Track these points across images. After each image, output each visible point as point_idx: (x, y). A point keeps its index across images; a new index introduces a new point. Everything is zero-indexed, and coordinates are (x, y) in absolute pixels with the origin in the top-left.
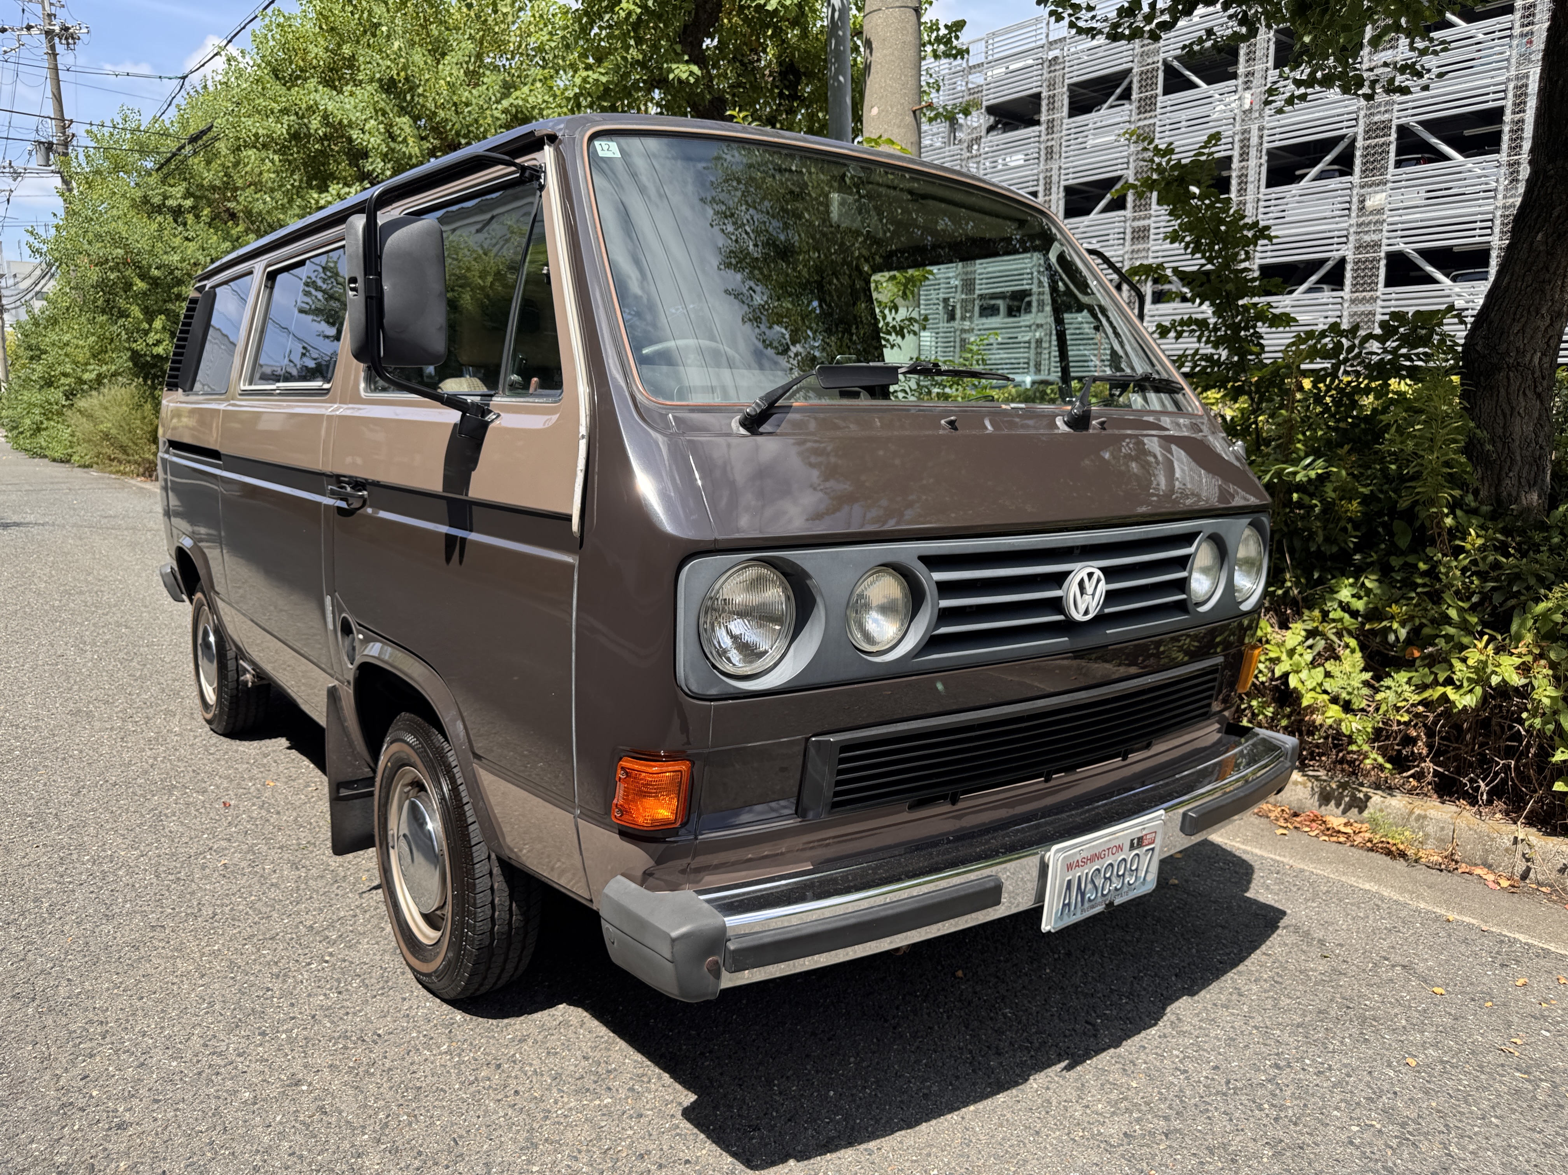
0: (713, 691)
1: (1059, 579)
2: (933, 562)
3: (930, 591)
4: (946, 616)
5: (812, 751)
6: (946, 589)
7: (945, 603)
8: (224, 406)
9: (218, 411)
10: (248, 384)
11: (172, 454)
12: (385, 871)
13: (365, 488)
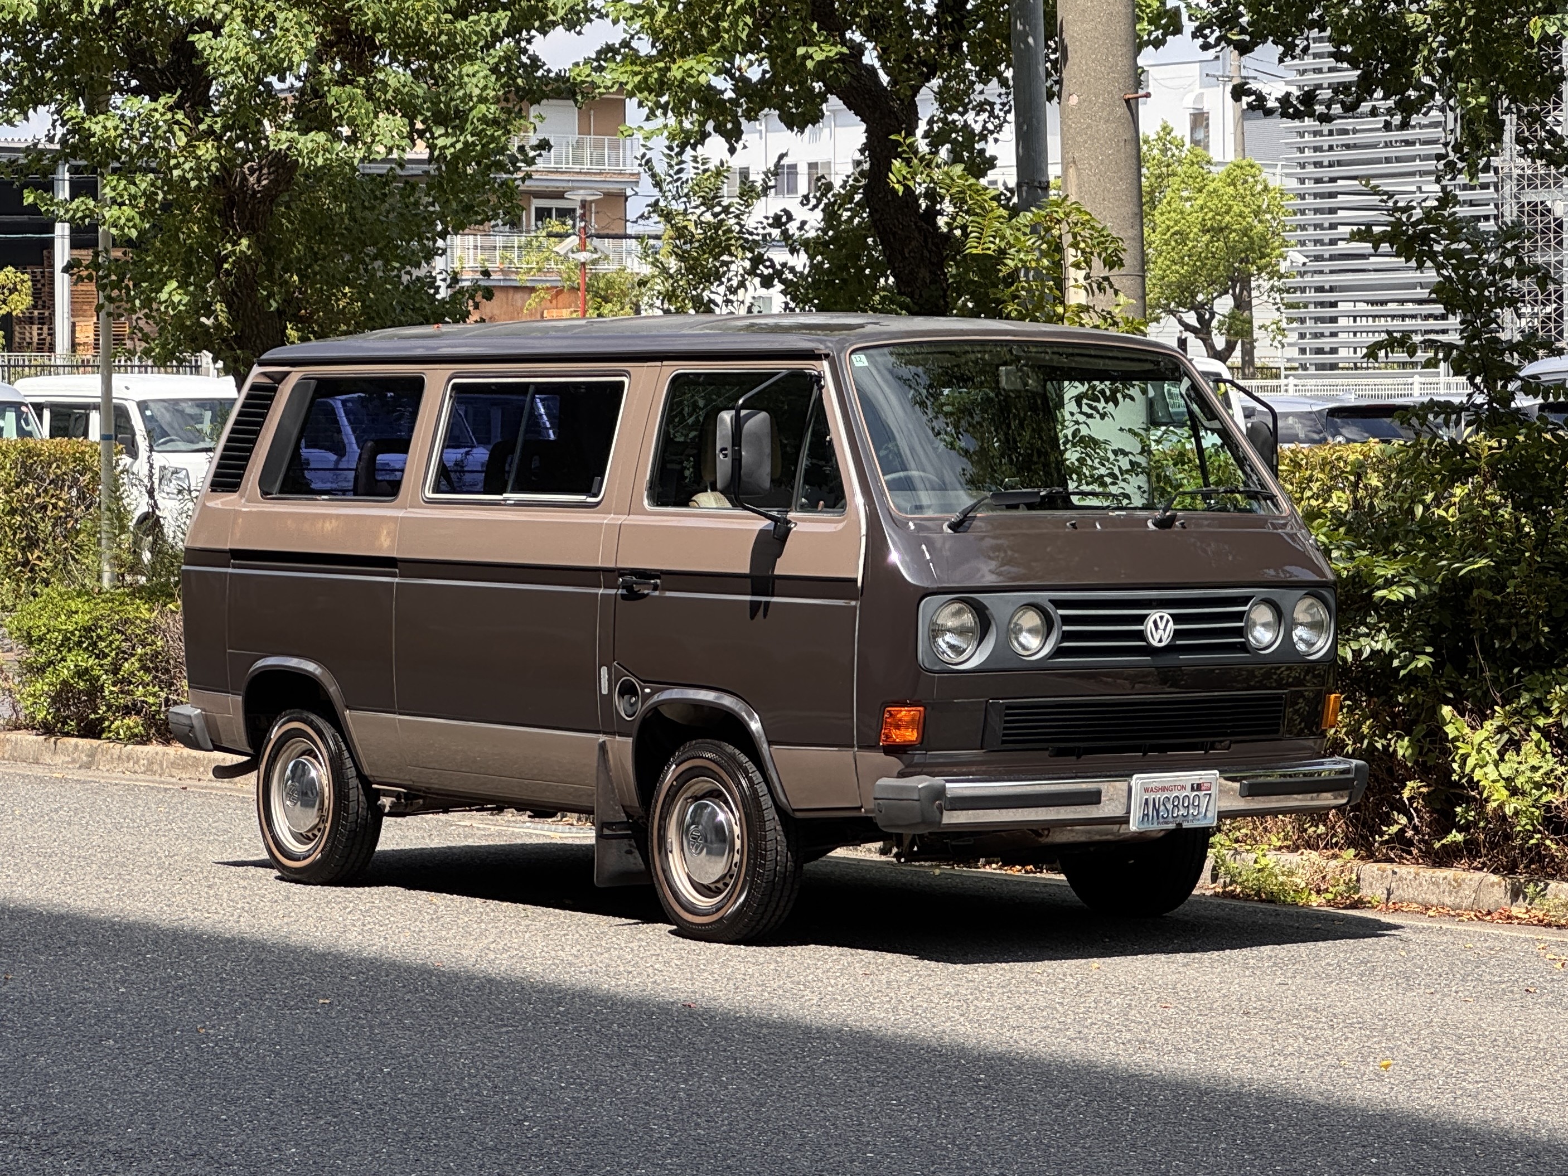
0: (937, 668)
1: (1141, 619)
2: (1059, 604)
3: (1057, 622)
4: (1066, 636)
5: (989, 708)
6: (1066, 620)
7: (1065, 628)
8: (401, 513)
9: (390, 518)
10: (434, 492)
11: (234, 567)
12: (664, 871)
13: (658, 577)
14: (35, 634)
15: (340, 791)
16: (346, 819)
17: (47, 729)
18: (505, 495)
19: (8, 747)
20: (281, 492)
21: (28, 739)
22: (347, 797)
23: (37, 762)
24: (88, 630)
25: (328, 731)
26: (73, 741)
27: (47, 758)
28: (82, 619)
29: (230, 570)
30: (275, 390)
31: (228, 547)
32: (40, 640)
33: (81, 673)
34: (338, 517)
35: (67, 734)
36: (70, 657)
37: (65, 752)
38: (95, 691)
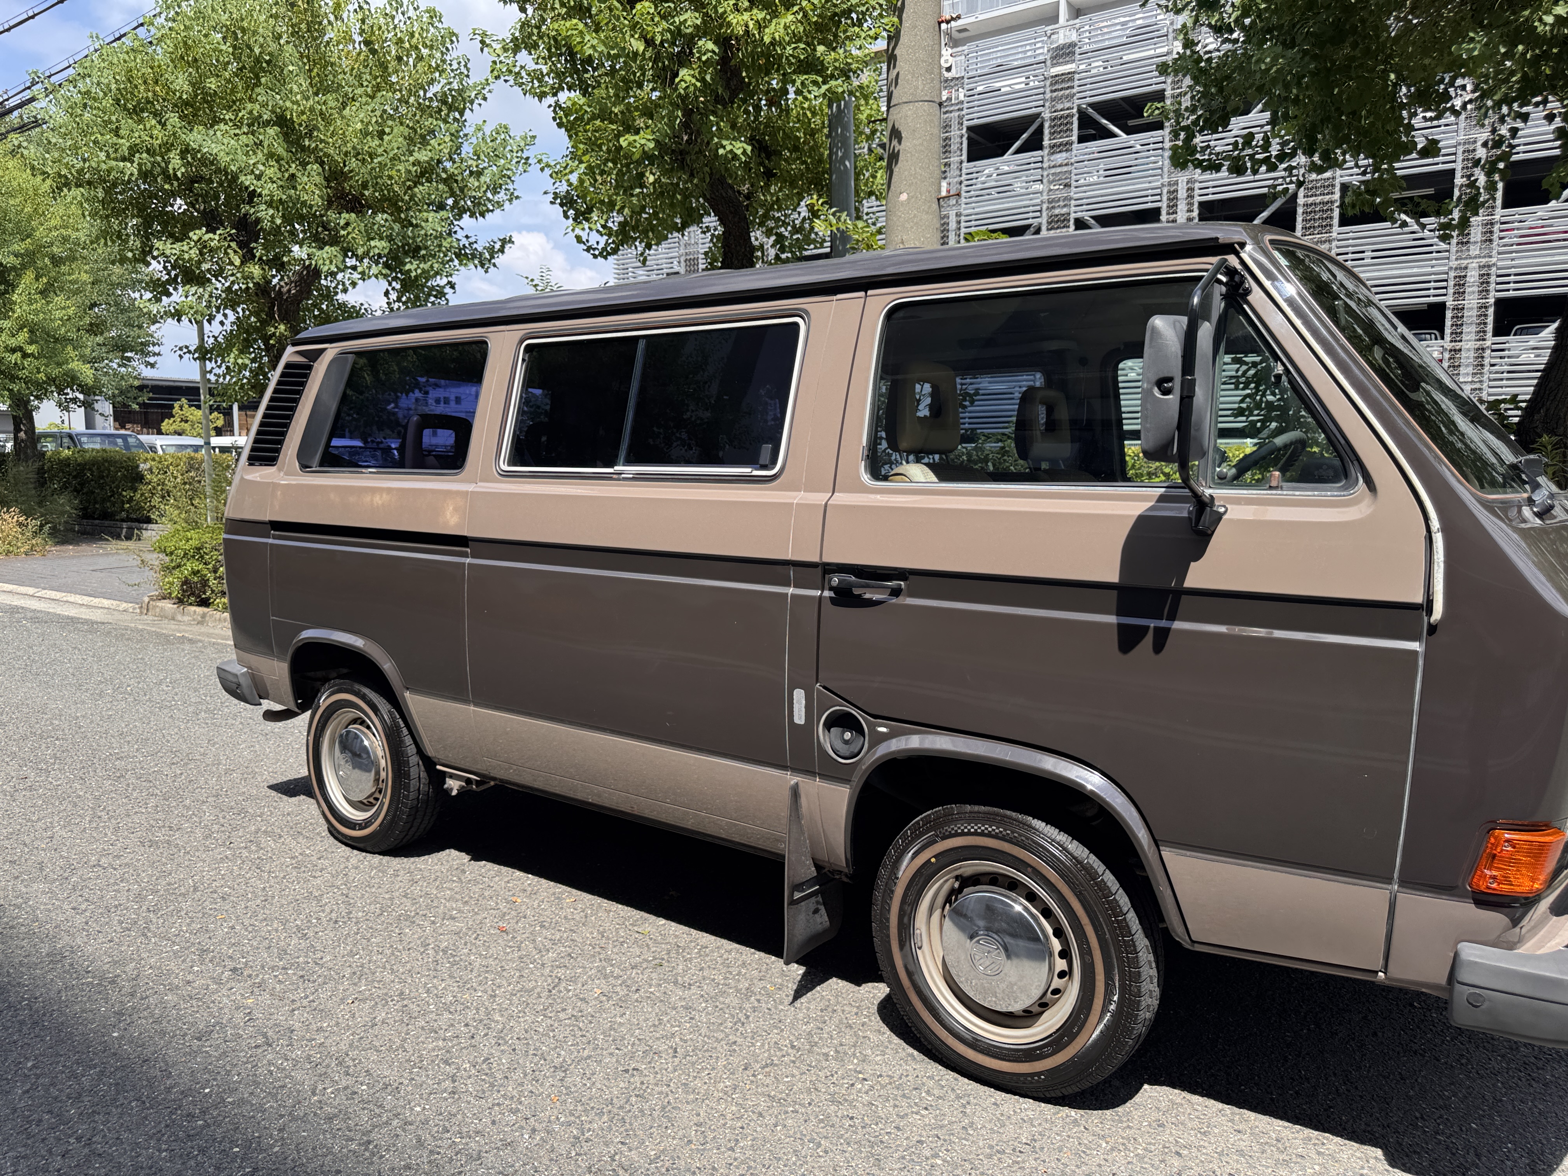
8: (471, 488)
9: (458, 493)
10: (509, 465)
11: (275, 537)
12: (910, 974)
13: (904, 579)
14: (168, 550)
15: (399, 770)
16: (407, 797)
17: (180, 601)
18: (616, 468)
19: (158, 610)
20: (321, 465)
21: (168, 606)
22: (407, 775)
23: (173, 619)
24: (199, 549)
25: (384, 706)
26: (193, 608)
27: (179, 617)
28: (194, 543)
29: (270, 541)
30: (310, 368)
31: (267, 518)
32: (172, 553)
33: (195, 573)
34: (389, 490)
35: (191, 604)
36: (188, 564)
37: (189, 614)
38: (205, 583)
